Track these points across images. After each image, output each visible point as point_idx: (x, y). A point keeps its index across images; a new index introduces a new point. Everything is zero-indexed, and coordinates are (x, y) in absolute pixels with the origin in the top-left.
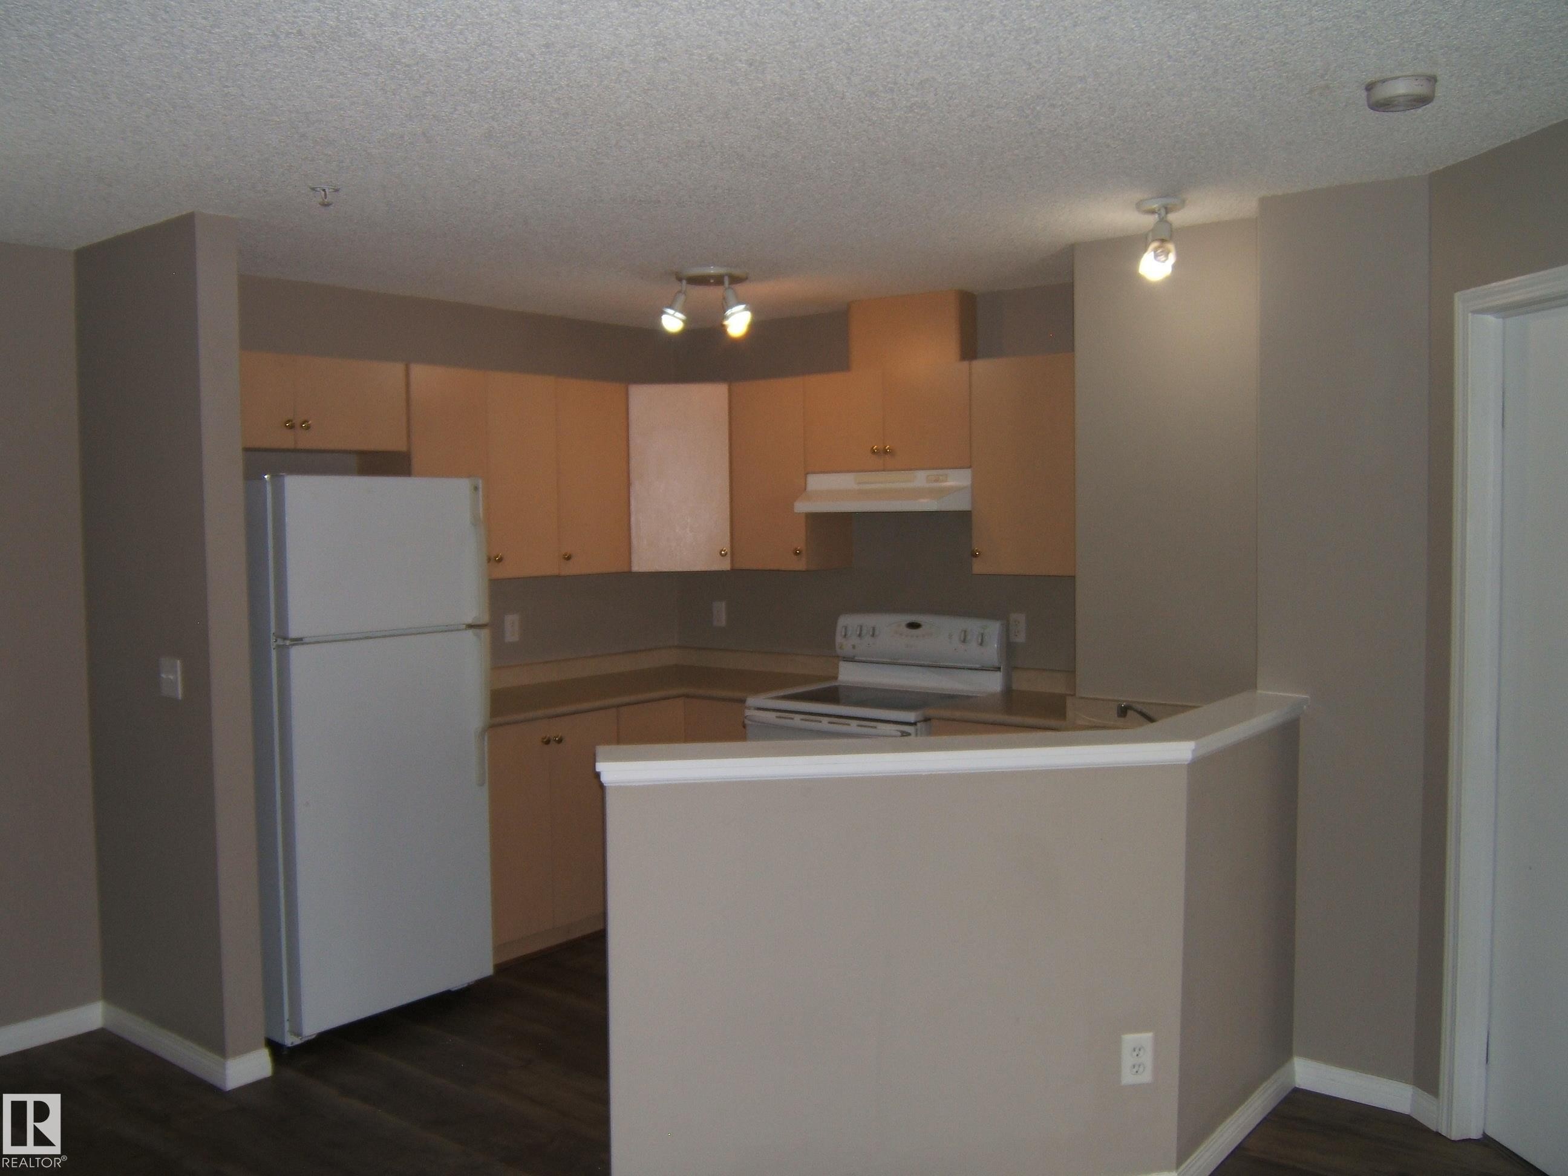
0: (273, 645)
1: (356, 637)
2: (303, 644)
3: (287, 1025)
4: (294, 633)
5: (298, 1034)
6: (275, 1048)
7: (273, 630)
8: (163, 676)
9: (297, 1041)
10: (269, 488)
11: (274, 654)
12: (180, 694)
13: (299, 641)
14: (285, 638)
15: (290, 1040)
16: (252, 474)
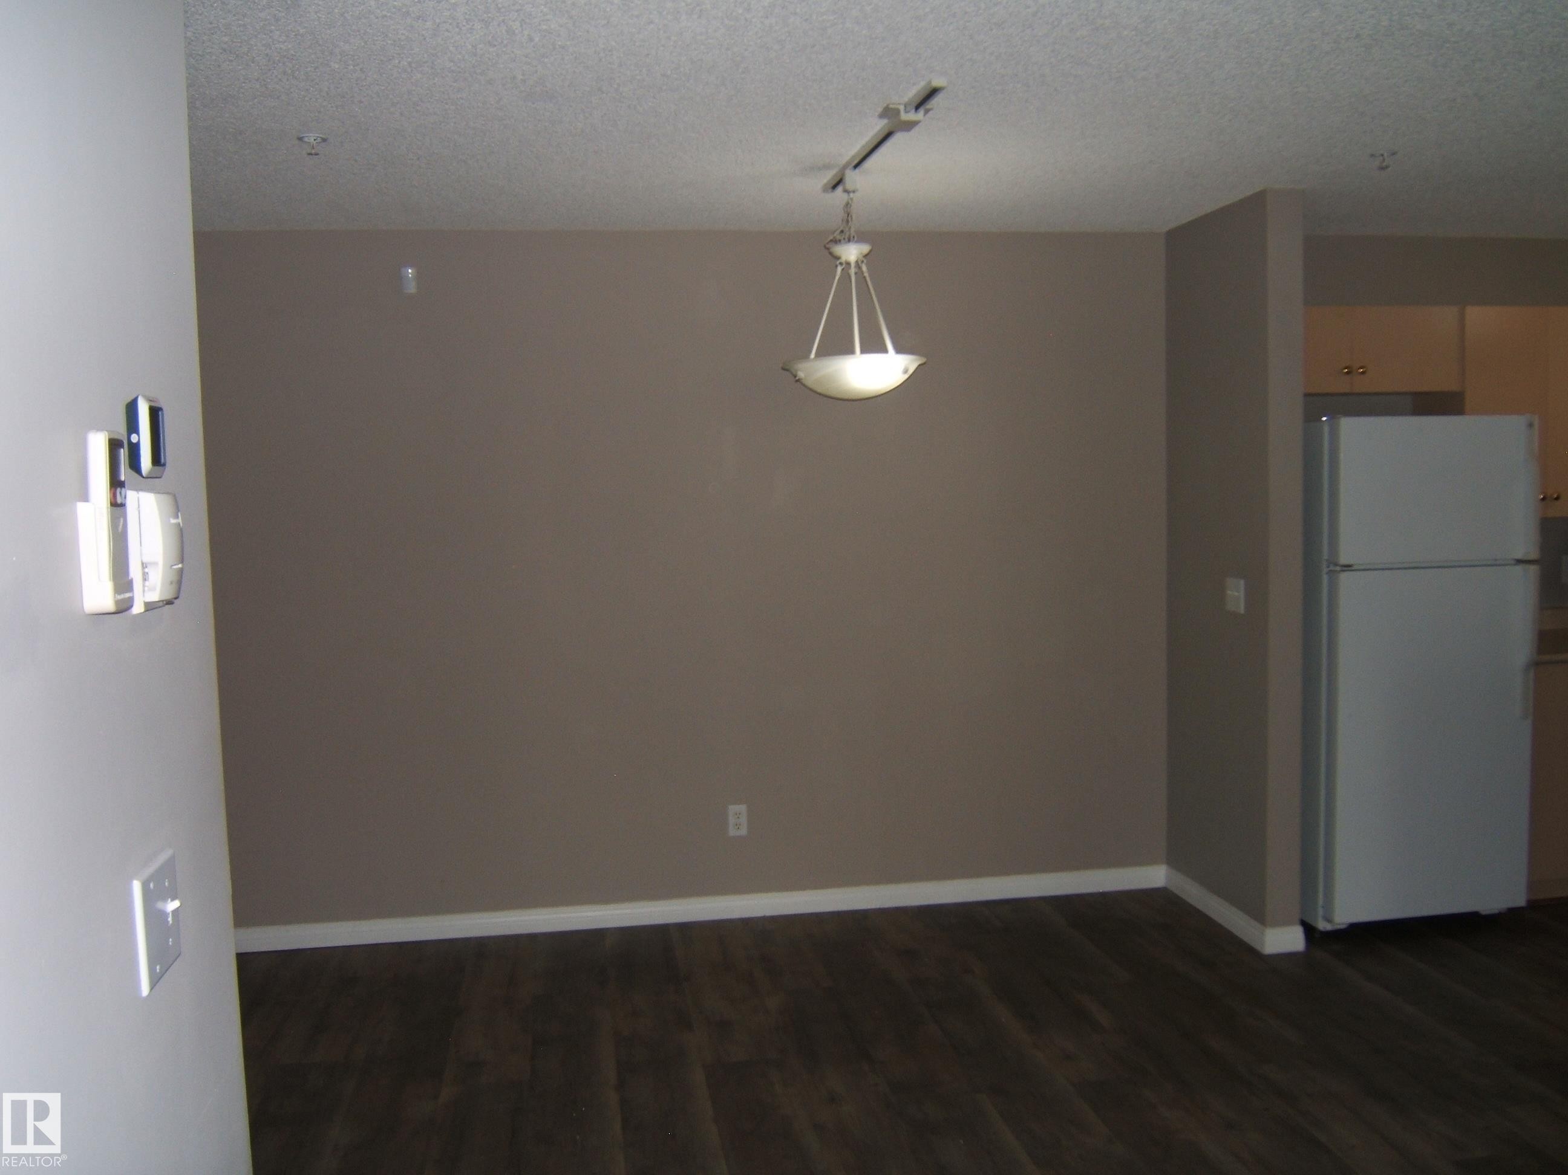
0: (1325, 570)
1: (1398, 567)
2: (1353, 570)
3: (1320, 912)
4: (1343, 560)
5: (1329, 920)
6: (1309, 930)
7: (1326, 557)
8: (1229, 592)
9: (1329, 927)
10: (1326, 429)
11: (1325, 579)
12: (1242, 610)
13: (1348, 567)
14: (1336, 565)
15: (1322, 925)
16: (1311, 417)
